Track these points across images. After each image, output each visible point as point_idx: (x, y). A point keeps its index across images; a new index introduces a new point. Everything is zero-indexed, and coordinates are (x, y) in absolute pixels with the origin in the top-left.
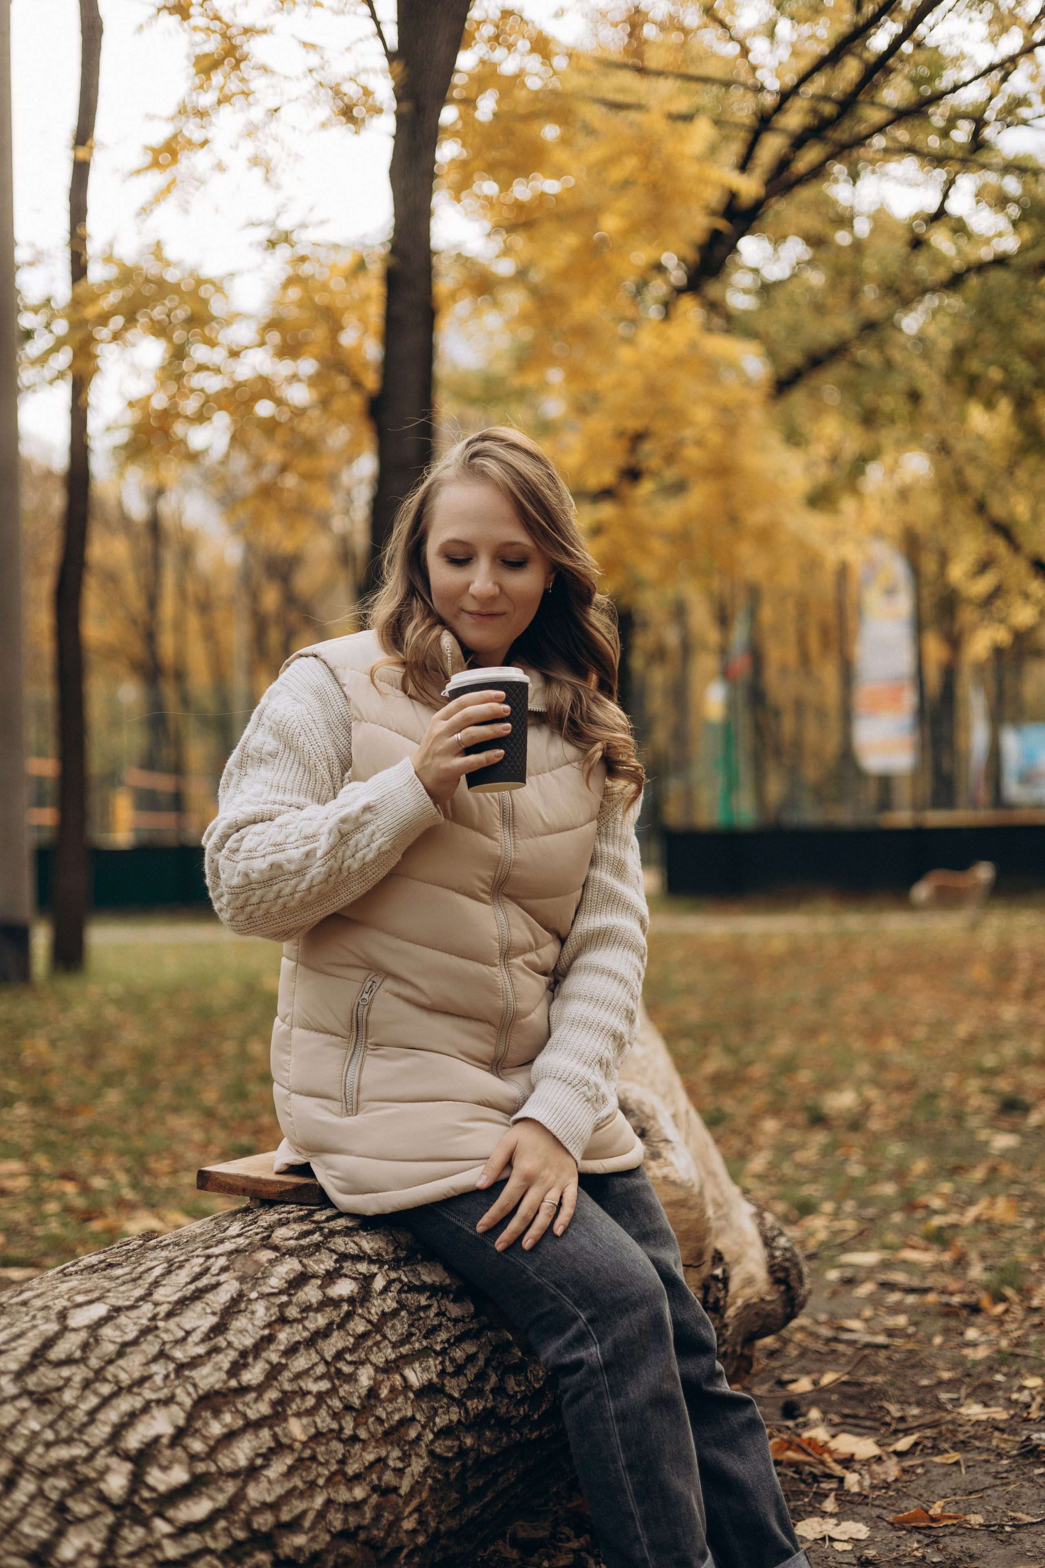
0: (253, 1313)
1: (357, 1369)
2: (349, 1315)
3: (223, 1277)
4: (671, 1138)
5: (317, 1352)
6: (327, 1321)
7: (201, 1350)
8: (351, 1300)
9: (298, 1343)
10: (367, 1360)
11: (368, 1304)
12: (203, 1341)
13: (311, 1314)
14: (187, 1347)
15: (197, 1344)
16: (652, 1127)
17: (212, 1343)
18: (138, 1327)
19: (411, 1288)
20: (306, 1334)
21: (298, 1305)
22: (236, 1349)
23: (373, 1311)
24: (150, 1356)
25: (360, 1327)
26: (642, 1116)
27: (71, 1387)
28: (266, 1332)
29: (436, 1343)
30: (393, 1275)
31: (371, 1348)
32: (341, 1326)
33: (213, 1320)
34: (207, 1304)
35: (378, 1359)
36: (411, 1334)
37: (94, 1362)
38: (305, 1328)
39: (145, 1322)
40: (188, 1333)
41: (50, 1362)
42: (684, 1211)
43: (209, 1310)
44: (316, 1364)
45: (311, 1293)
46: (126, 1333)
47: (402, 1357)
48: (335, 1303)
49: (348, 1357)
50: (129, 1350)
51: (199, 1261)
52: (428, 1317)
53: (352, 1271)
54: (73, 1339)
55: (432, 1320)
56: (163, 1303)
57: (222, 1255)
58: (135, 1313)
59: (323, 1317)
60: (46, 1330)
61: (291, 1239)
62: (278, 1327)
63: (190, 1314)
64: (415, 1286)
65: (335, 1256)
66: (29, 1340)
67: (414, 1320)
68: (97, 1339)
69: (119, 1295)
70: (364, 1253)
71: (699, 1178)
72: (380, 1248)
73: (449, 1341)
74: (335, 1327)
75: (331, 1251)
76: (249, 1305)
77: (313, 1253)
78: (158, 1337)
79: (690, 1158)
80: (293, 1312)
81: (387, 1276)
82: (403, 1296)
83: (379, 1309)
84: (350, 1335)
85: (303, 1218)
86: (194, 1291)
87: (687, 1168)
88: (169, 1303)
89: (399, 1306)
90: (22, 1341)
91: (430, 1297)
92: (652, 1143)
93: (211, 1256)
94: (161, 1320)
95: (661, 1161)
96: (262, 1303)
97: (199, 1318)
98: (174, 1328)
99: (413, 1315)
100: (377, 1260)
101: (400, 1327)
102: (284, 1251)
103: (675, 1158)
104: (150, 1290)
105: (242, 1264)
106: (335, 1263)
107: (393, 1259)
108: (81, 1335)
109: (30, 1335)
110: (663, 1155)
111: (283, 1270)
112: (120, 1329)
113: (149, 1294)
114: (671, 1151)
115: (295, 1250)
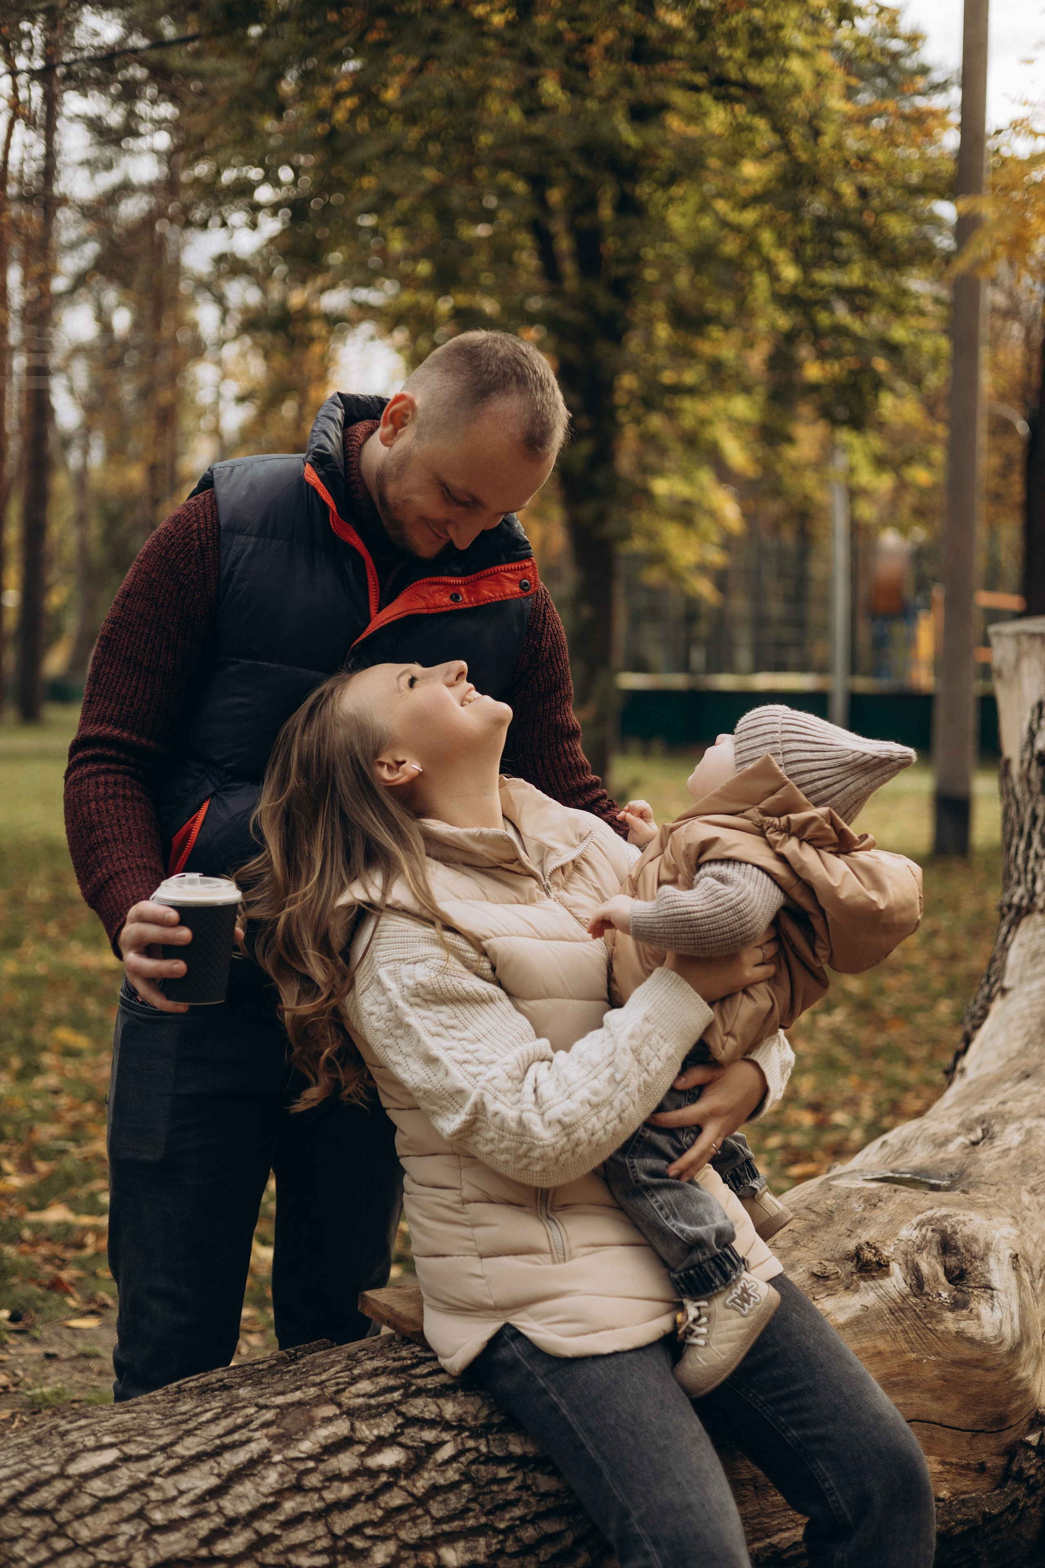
0: (263, 1478)
1: (374, 1544)
2: (387, 1487)
3: (257, 1435)
4: (995, 1284)
5: (327, 1525)
6: (353, 1492)
7: (185, 1513)
8: (395, 1471)
9: (307, 1513)
10: (395, 1536)
11: (416, 1477)
12: (193, 1503)
13: (336, 1484)
14: (173, 1509)
15: (184, 1506)
16: (976, 1269)
17: (202, 1507)
18: (130, 1482)
19: (489, 1459)
20: (319, 1505)
21: (323, 1473)
22: (224, 1515)
23: (419, 1484)
24: (125, 1515)
25: (396, 1499)
26: (967, 1256)
27: (28, 1538)
28: (271, 1500)
29: (502, 1520)
30: (471, 1444)
31: (403, 1523)
32: (372, 1498)
33: (214, 1481)
34: (219, 1464)
35: (409, 1535)
36: (465, 1510)
37: (63, 1515)
38: (322, 1498)
39: (142, 1476)
40: (181, 1493)
41: (20, 1510)
42: (979, 1371)
43: (216, 1471)
44: (319, 1538)
45: (346, 1462)
46: (114, 1487)
47: (445, 1534)
48: (372, 1474)
49: (369, 1531)
50: (106, 1506)
51: (251, 1410)
52: (502, 1491)
53: (413, 1438)
54: (60, 1487)
55: (508, 1494)
56: (178, 1457)
57: (278, 1407)
58: (141, 1465)
59: (351, 1487)
60: (46, 1472)
61: (363, 1396)
62: (288, 1494)
63: (195, 1473)
64: (496, 1457)
65: (400, 1421)
66: (22, 1481)
67: (478, 1495)
68: (80, 1491)
69: (147, 1440)
70: (442, 1417)
71: (1018, 1333)
72: (466, 1413)
73: (522, 1519)
74: (363, 1498)
75: (399, 1413)
76: (265, 1468)
77: (380, 1415)
78: (146, 1495)
79: (1015, 1309)
80: (313, 1480)
81: (463, 1444)
82: (474, 1468)
83: (432, 1482)
84: (381, 1508)
85: (404, 1369)
86: (218, 1447)
87: (1001, 1322)
88: (182, 1457)
89: (463, 1478)
90: (15, 1482)
91: (513, 1470)
92: (964, 1289)
93: (266, 1407)
94: (161, 1476)
95: (965, 1312)
96: (280, 1468)
97: (201, 1479)
98: (169, 1487)
99: (480, 1488)
100: (458, 1427)
101: (454, 1501)
102: (344, 1409)
103: (989, 1309)
104: (180, 1438)
105: (295, 1419)
106: (396, 1428)
107: (482, 1425)
108: (70, 1483)
109: (28, 1475)
110: (972, 1306)
111: (324, 1434)
112: (111, 1482)
113: (173, 1444)
114: (987, 1301)
115: (358, 1409)
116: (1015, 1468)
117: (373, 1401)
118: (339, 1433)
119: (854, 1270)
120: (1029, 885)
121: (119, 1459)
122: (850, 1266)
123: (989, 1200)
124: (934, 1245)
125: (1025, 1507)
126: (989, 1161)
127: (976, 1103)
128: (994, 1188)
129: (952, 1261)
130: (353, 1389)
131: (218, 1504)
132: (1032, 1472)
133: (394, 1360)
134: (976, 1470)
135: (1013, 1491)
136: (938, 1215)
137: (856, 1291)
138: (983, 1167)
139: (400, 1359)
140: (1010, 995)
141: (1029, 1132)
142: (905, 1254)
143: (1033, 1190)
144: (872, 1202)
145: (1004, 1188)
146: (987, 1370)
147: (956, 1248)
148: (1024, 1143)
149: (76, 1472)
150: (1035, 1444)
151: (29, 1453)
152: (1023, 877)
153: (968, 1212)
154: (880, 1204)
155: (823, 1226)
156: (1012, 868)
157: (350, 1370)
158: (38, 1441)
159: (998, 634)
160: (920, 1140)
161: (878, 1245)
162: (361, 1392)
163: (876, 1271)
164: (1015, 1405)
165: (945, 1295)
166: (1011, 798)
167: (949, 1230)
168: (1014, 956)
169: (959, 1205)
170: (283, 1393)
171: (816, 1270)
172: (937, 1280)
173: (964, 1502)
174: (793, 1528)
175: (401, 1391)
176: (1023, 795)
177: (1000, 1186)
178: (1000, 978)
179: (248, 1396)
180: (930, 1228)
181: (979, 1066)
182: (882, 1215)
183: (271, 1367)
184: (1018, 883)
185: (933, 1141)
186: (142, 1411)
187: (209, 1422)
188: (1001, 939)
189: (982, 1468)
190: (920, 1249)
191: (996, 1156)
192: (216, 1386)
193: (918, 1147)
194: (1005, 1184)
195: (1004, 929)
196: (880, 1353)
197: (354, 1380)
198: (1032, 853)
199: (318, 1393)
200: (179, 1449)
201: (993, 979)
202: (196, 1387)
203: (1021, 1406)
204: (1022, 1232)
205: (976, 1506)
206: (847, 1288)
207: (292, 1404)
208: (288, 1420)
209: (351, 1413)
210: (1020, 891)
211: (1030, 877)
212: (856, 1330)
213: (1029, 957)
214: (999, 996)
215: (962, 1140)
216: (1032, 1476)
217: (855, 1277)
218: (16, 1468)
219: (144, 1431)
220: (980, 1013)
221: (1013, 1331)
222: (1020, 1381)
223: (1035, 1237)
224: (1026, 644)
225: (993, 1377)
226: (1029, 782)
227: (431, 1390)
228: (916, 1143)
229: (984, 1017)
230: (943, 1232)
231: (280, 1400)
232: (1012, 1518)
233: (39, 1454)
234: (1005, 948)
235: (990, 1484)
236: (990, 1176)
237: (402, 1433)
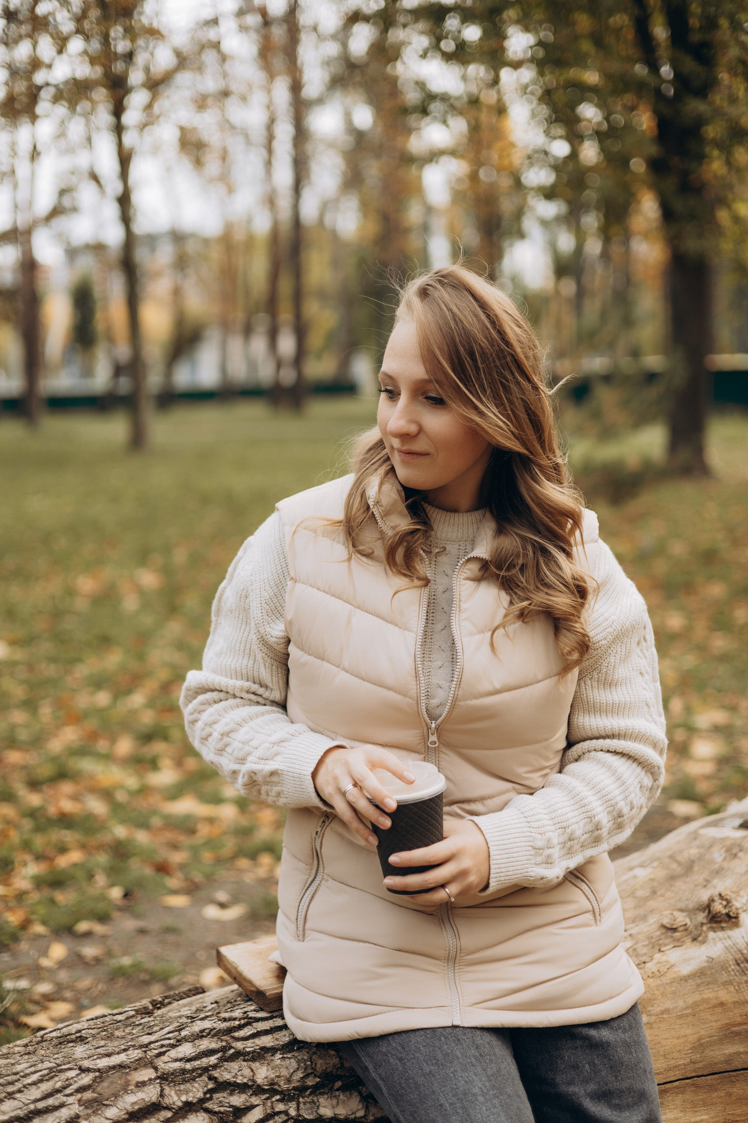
51: (73, 1074)
53: (221, 1104)
57: (99, 1070)
61: (181, 1060)
65: (211, 1086)
70: (254, 1081)
75: (211, 1078)
77: (193, 1079)
85: (230, 1031)
86: (31, 1112)
93: (87, 1070)
102: (159, 1074)
105: (112, 1083)
106: (205, 1093)
111: (132, 1100)
115: (172, 1074)
117: (188, 1066)
118: (148, 1099)
119: (705, 921)
122: (701, 917)
130: (174, 1052)
133: (224, 1020)
137: (703, 942)
139: (230, 1019)
144: (733, 852)
154: (741, 854)
155: (682, 876)
157: (180, 1030)
161: (730, 896)
162: (180, 1056)
163: (726, 922)
170: (109, 1055)
171: (666, 921)
175: (219, 1055)
179: (79, 1056)
182: (740, 865)
196: (722, 1004)
197: (178, 1043)
199: (140, 1056)
206: (694, 939)
207: (113, 1067)
208: (105, 1084)
212: (699, 981)
217: (705, 928)
227: (249, 1053)
231: (103, 1063)
237: (211, 1098)
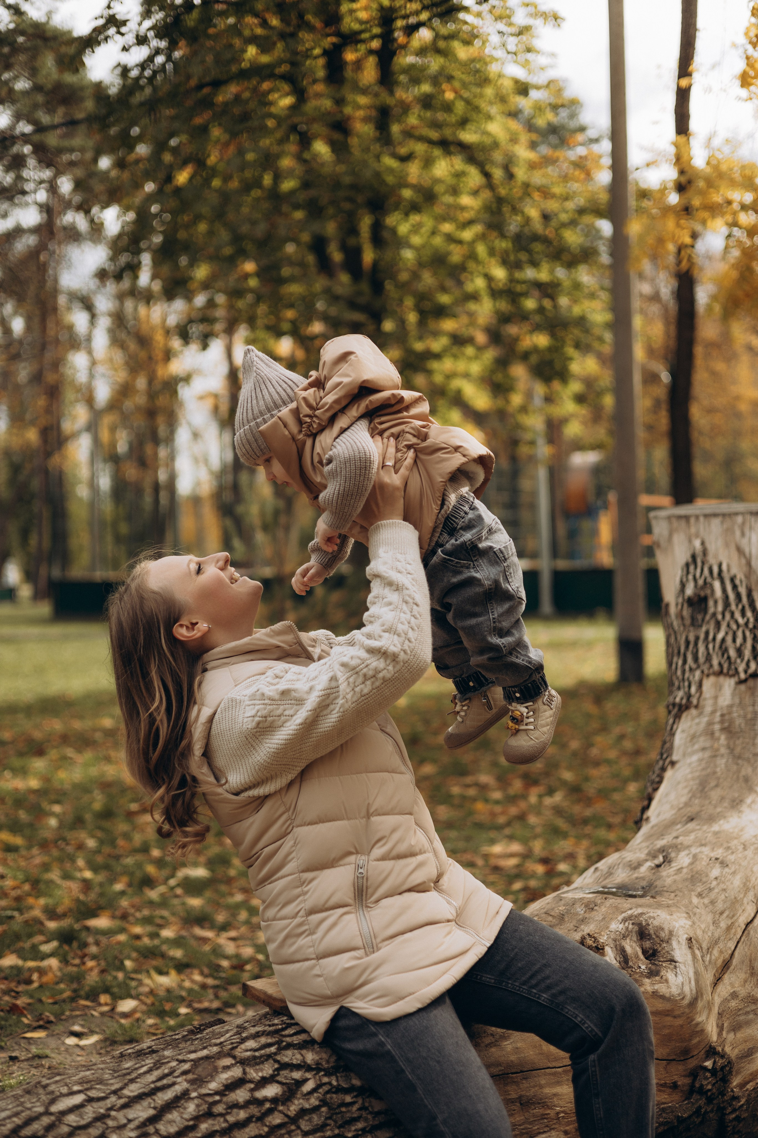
0: (185, 1108)
2: (270, 1111)
3: (179, 1080)
4: (677, 958)
6: (247, 1115)
8: (275, 1100)
9: (217, 1131)
11: (289, 1103)
12: (138, 1127)
13: (235, 1110)
14: (125, 1132)
15: (132, 1130)
16: (663, 949)
17: (144, 1130)
18: (94, 1115)
19: (339, 1090)
20: (224, 1125)
21: (226, 1103)
23: (292, 1108)
25: (277, 1119)
26: (657, 940)
28: (191, 1123)
29: (350, 1131)
30: (326, 1080)
32: (260, 1119)
33: (151, 1112)
34: (154, 1100)
36: (324, 1125)
38: (226, 1121)
39: (102, 1111)
40: (130, 1121)
42: (669, 1019)
43: (152, 1105)
45: (241, 1095)
46: (83, 1119)
48: (260, 1102)
50: (79, 1132)
51: (174, 1064)
52: (348, 1111)
53: (286, 1078)
54: (46, 1120)
55: (353, 1113)
56: (125, 1097)
57: (192, 1060)
58: (101, 1104)
59: (245, 1112)
60: (35, 1112)
61: (250, 1050)
62: (202, 1119)
63: (138, 1107)
64: (343, 1088)
65: (276, 1066)
66: (19, 1119)
67: (333, 1114)
68: (60, 1123)
69: (103, 1087)
70: (305, 1062)
71: (694, 991)
72: (321, 1059)
73: (363, 1130)
74: (254, 1119)
75: (276, 1061)
76: (186, 1102)
77: (262, 1063)
78: (105, 1123)
79: (692, 974)
80: (220, 1109)
81: (320, 1080)
82: (328, 1096)
83: (301, 1106)
84: (266, 1126)
85: (277, 1032)
86: (153, 1089)
87: (683, 984)
88: (129, 1097)
89: (321, 1103)
90: (15, 1119)
91: (355, 1097)
92: (656, 962)
93: (184, 1061)
94: (115, 1110)
95: (657, 978)
96: (196, 1101)
97: (143, 1111)
98: (121, 1117)
99: (334, 1110)
100: (316, 1068)
101: (316, 1120)
102: (238, 1060)
103: (674, 976)
104: (126, 1085)
105: (204, 1068)
106: (274, 1071)
107: (332, 1067)
108: (53, 1118)
109: (23, 1114)
110: (662, 974)
111: (225, 1077)
112: (81, 1116)
113: (122, 1089)
114: (672, 970)
115: (247, 1059)
116: (697, 1085)
117: (257, 1054)
118: (236, 1076)
120: (687, 689)
121: (85, 1101)
123: (670, 902)
124: (634, 934)
125: (706, 1112)
126: (669, 877)
127: (658, 839)
128: (673, 895)
129: (647, 944)
130: (243, 1046)
131: (155, 1128)
132: (709, 1087)
133: (270, 1026)
134: (670, 1087)
135: (697, 1101)
136: (635, 913)
138: (665, 881)
139: (273, 1025)
140: (677, 766)
141: (695, 856)
142: (615, 940)
143: (700, 895)
144: (590, 907)
145: (681, 894)
146: (675, 1017)
147: (649, 935)
148: (692, 864)
149: (56, 1111)
150: (710, 1067)
151: (22, 1100)
152: (681, 684)
153: (656, 911)
154: (596, 908)
156: (674, 678)
157: (240, 1034)
158: (28, 1092)
159: (656, 518)
160: (621, 866)
161: (595, 935)
162: (249, 1048)
164: (695, 1041)
165: (643, 967)
166: (671, 630)
167: (644, 923)
168: (679, 739)
169: (649, 906)
170: (195, 1052)
172: (637, 957)
173: (663, 1110)
174: (548, 1131)
175: (276, 1046)
176: (679, 627)
177: (678, 893)
178: (670, 755)
179: (170, 1055)
180: (631, 922)
181: (659, 815)
182: (598, 915)
183: (184, 1037)
184: (679, 688)
185: (630, 866)
186: (98, 1069)
187: (145, 1073)
188: (669, 728)
189: (674, 1086)
190: (624, 937)
191: (673, 873)
192: (147, 1051)
193: (620, 870)
194: (681, 892)
195: (671, 721)
197: (243, 1040)
198: (687, 667)
199: (219, 1050)
200: (126, 1092)
201: (665, 756)
202: (133, 1053)
203: (699, 1042)
204: (694, 923)
205: (672, 1112)
207: (202, 1059)
208: (200, 1069)
209: (243, 1062)
210: (680, 694)
211: (686, 684)
213: (689, 739)
214: (669, 767)
215: (649, 864)
216: (709, 1090)
218: (15, 1110)
219: (101, 1082)
220: (657, 779)
221: (691, 990)
222: (697, 1024)
223: (703, 926)
224: (675, 523)
225: (679, 1022)
226: (682, 618)
227: (296, 1044)
228: (618, 868)
229: (660, 782)
230: (640, 925)
231: (193, 1056)
232: (698, 1120)
233: (29, 1100)
234: (672, 734)
235: (681, 1097)
236: (670, 886)
237: (278, 1074)
